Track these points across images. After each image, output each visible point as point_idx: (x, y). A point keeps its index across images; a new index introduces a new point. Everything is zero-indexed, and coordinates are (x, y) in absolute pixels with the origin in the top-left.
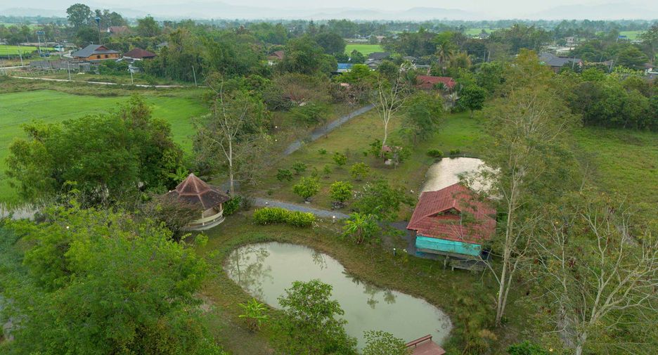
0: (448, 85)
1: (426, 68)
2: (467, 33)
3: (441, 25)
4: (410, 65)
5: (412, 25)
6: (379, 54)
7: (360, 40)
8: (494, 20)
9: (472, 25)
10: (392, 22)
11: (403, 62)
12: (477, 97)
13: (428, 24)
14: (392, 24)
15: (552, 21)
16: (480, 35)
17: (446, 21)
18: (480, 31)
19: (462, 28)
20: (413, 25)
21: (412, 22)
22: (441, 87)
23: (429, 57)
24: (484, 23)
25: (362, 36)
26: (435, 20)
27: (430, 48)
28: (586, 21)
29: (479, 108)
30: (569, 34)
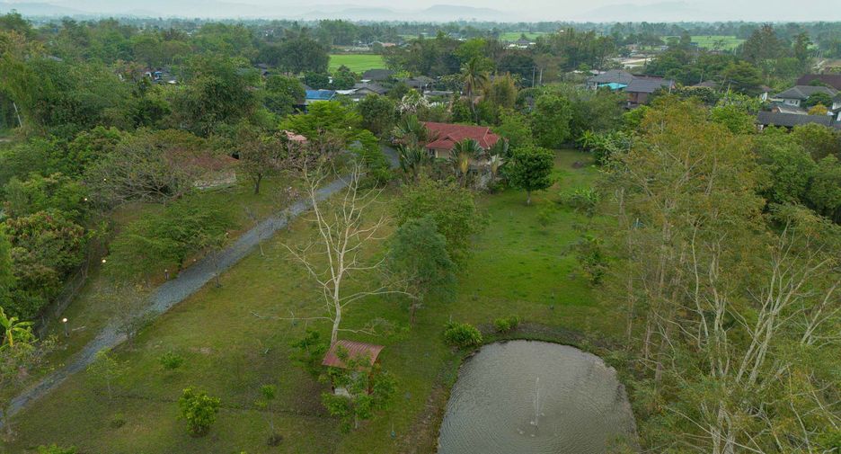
0: (482, 143)
1: (447, 96)
2: (502, 39)
3: (469, 27)
4: (416, 97)
5: (430, 28)
6: (379, 71)
7: (361, 49)
8: (533, 22)
9: (508, 28)
10: (406, 24)
11: (406, 92)
12: (536, 168)
13: (452, 28)
14: (406, 26)
15: (601, 24)
16: (518, 42)
17: (475, 23)
18: (518, 36)
19: (496, 33)
20: (434, 28)
21: (433, 25)
22: (470, 149)
23: (451, 78)
24: (522, 25)
25: (363, 42)
26: (461, 22)
27: (453, 64)
28: (644, 23)
29: (541, 186)
30: (631, 41)
